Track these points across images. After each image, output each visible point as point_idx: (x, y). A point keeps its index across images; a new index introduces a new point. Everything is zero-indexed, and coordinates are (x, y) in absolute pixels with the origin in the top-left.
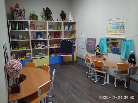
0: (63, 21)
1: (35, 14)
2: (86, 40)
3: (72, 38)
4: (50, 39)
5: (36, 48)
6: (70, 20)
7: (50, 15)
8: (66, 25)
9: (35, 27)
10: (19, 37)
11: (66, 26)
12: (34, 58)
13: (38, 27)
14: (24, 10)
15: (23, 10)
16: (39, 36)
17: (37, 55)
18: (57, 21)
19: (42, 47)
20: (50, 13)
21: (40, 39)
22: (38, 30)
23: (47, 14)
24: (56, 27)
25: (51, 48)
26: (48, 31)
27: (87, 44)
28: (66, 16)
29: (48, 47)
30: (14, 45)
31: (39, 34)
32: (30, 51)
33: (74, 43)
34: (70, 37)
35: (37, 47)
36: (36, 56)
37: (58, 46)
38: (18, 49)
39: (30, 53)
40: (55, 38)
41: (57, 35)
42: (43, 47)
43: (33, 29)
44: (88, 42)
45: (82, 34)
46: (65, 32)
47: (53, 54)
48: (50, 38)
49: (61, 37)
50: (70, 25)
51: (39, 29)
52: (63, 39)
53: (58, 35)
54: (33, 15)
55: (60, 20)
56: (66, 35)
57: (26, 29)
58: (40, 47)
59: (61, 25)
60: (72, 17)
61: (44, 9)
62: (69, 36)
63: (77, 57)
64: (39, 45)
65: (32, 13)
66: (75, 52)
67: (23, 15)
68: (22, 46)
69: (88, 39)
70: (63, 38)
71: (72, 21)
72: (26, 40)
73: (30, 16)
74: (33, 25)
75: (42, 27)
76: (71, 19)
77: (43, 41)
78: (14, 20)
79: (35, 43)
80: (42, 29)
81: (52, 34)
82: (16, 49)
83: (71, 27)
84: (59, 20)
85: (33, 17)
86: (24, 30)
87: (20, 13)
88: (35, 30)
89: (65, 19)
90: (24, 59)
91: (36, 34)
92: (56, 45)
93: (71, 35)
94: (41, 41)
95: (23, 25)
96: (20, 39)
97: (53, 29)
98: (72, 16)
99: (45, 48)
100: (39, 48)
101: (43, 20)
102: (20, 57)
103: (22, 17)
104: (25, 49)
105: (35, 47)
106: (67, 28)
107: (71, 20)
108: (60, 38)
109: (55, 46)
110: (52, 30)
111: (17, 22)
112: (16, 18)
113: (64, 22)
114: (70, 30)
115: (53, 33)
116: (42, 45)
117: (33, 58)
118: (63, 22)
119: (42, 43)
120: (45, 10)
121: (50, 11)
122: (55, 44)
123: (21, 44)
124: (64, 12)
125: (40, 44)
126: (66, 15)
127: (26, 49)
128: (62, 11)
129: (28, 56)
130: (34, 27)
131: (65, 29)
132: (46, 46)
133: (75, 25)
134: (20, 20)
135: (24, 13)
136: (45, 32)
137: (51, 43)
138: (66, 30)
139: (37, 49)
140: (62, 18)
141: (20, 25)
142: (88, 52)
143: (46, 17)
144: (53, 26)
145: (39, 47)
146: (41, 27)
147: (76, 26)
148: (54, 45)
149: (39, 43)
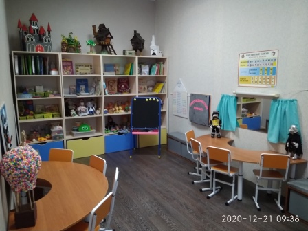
0: (136, 55)
1: (73, 37)
2: (189, 98)
3: (157, 92)
4: (108, 95)
5: (75, 115)
6: (152, 52)
7: (108, 40)
8: (143, 64)
9: (74, 67)
10: (35, 91)
11: (142, 66)
12: (71, 137)
13: (80, 68)
14: (49, 30)
15: (46, 29)
16: (83, 87)
17: (78, 130)
18: (124, 54)
19: (88, 113)
20: (109, 36)
21: (84, 95)
22: (80, 74)
23: (102, 38)
24: (121, 69)
25: (108, 114)
26: (102, 76)
27: (191, 108)
28: (143, 44)
29: (103, 113)
30: (24, 108)
31: (83, 83)
32: (60, 123)
33: (162, 105)
34: (153, 91)
35: (77, 112)
36: (75, 133)
37: (126, 110)
38: (34, 118)
39: (60, 127)
40: (118, 92)
41: (123, 86)
42: (92, 113)
43: (68, 72)
44: (192, 103)
45: (179, 84)
46: (140, 79)
47: (113, 129)
48: (107, 92)
49: (133, 90)
50: (154, 64)
51: (82, 71)
52: (137, 96)
53: (125, 86)
54: (68, 40)
55: (130, 54)
56: (143, 87)
57: (54, 73)
58: (84, 112)
59: (133, 64)
60: (158, 47)
61: (94, 27)
62: (151, 89)
63: (169, 137)
64: (82, 108)
65: (67, 37)
66: (163, 124)
67: (45, 40)
68: (42, 110)
69: (193, 96)
70: (136, 92)
71: (158, 56)
72: (52, 97)
73: (63, 43)
74: (68, 63)
75: (90, 67)
76: (155, 52)
77: (92, 99)
78: (25, 50)
79: (72, 104)
80: (89, 71)
81: (111, 84)
82: (30, 118)
83: (155, 68)
84: (127, 52)
85: (70, 45)
86: (49, 74)
87: (41, 35)
88: (73, 74)
89: (141, 50)
90: (47, 141)
91: (75, 83)
92: (121, 108)
93: (154, 87)
94: (86, 100)
95: (47, 62)
96: (39, 94)
97: (114, 72)
98: (157, 44)
99: (95, 116)
100: (81, 116)
101: (91, 51)
102: (39, 136)
103: (44, 45)
104: (49, 117)
105: (73, 112)
106: (146, 70)
107: (154, 54)
108: (129, 92)
109: (117, 111)
110: (112, 75)
111: (33, 57)
112: (31, 48)
113: (139, 58)
114: (153, 75)
115: (114, 81)
116: (89, 109)
117: (67, 137)
118: (137, 57)
119: (90, 104)
120: (97, 29)
121: (108, 31)
122: (118, 106)
123: (41, 106)
124: (139, 34)
125: (84, 107)
126: (144, 41)
127: (53, 116)
128: (135, 32)
129: (56, 134)
130: (72, 68)
131: (140, 72)
132: (98, 112)
133: (163, 63)
134: (39, 52)
135: (49, 36)
136: (97, 80)
137: (110, 104)
138: (143, 75)
139: (77, 117)
140: (135, 49)
141: (39, 62)
142: (192, 125)
143: (99, 45)
144: (114, 65)
145: (81, 112)
146: (87, 68)
147: (165, 66)
148: (117, 108)
149: (82, 104)
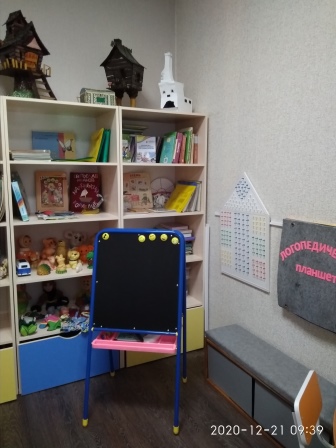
0: (118, 103)
2: (277, 234)
4: (27, 221)
18: (83, 99)
20: (33, 44)
26: (6, 163)
27: (285, 265)
29: (11, 276)
34: (166, 206)
41: (84, 193)
45: (242, 189)
48: (23, 212)
50: (168, 135)
53: (91, 193)
59: (108, 131)
60: (181, 84)
62: (161, 199)
63: (209, 342)
69: (293, 230)
71: (181, 109)
76: (174, 98)
84: (91, 95)
92: (73, 254)
93: (170, 195)
114: (166, 162)
115: (61, 180)
118: (119, 110)
126: (142, 69)
140: (117, 89)
144: (60, 136)
148: (61, 258)
